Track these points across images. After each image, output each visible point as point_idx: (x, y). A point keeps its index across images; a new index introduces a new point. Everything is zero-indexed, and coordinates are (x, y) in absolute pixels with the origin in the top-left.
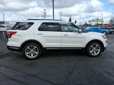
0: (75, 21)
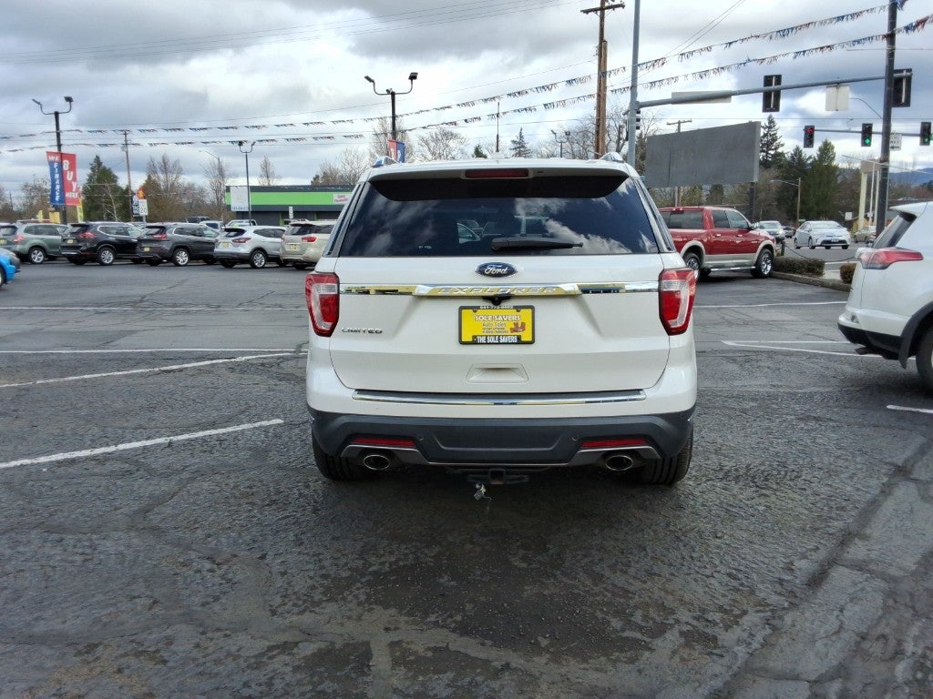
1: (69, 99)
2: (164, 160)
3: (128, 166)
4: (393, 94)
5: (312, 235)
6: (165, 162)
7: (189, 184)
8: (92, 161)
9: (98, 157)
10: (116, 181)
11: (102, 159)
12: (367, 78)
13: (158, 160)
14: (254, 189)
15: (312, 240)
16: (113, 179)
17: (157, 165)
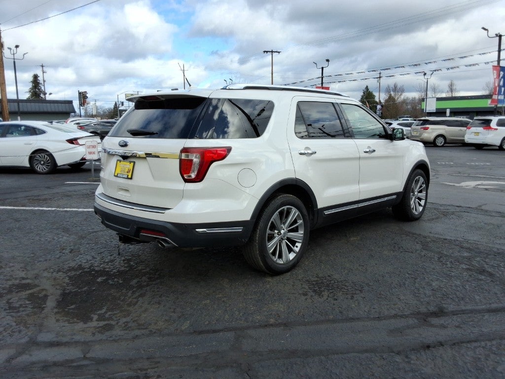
0: (80, 93)
1: (328, 61)
2: (395, 86)
3: (380, 90)
4: (500, 36)
5: (427, 126)
6: (395, 87)
7: (412, 98)
8: (364, 89)
9: (367, 87)
10: (374, 98)
11: (369, 88)
12: (484, 28)
13: (392, 86)
14: (439, 99)
15: (427, 129)
16: (373, 97)
17: (391, 89)
